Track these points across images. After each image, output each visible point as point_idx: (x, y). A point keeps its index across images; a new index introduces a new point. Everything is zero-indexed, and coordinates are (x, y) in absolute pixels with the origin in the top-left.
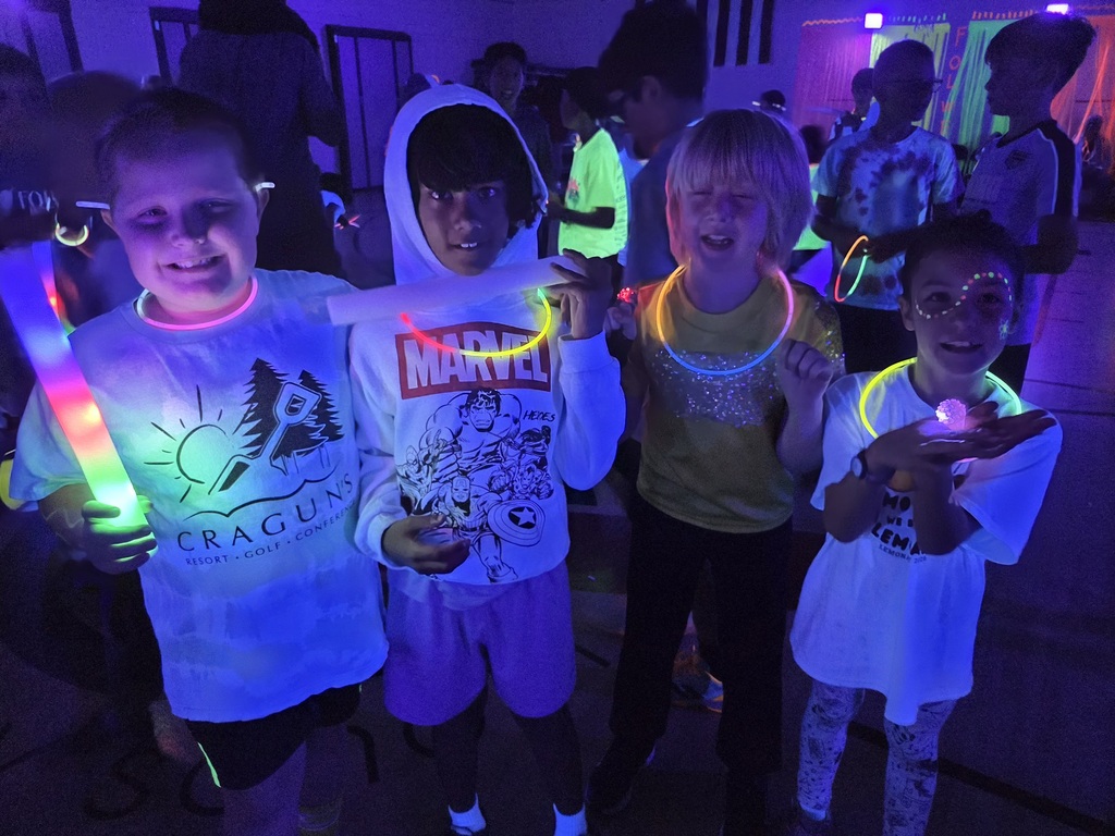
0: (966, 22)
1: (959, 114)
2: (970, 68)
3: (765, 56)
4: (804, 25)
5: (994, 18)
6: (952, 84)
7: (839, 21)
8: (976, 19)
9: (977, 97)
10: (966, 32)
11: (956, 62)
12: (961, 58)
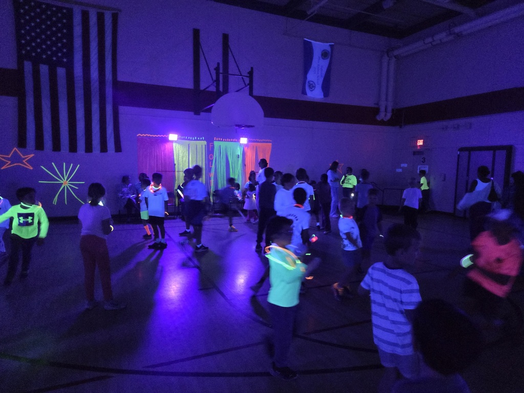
0: (213, 141)
1: (217, 178)
2: (217, 158)
3: (118, 148)
4: (138, 135)
5: (222, 141)
6: (212, 166)
7: (156, 136)
8: (216, 140)
9: (222, 170)
10: (213, 144)
11: (211, 157)
12: (213, 155)
